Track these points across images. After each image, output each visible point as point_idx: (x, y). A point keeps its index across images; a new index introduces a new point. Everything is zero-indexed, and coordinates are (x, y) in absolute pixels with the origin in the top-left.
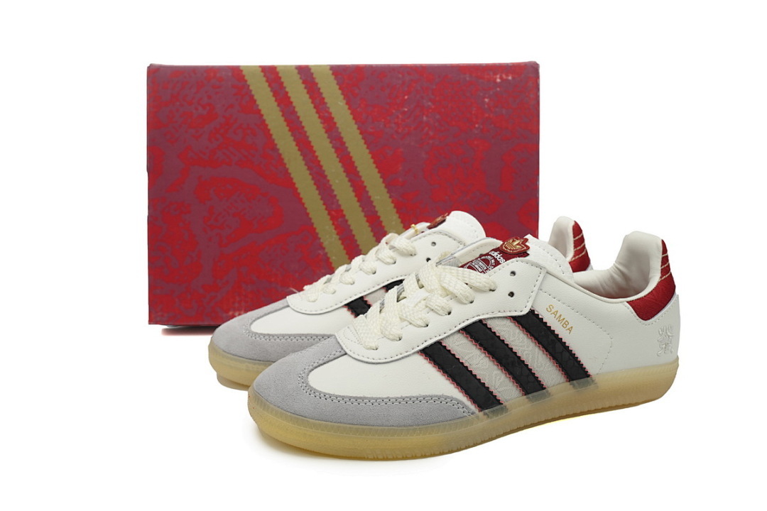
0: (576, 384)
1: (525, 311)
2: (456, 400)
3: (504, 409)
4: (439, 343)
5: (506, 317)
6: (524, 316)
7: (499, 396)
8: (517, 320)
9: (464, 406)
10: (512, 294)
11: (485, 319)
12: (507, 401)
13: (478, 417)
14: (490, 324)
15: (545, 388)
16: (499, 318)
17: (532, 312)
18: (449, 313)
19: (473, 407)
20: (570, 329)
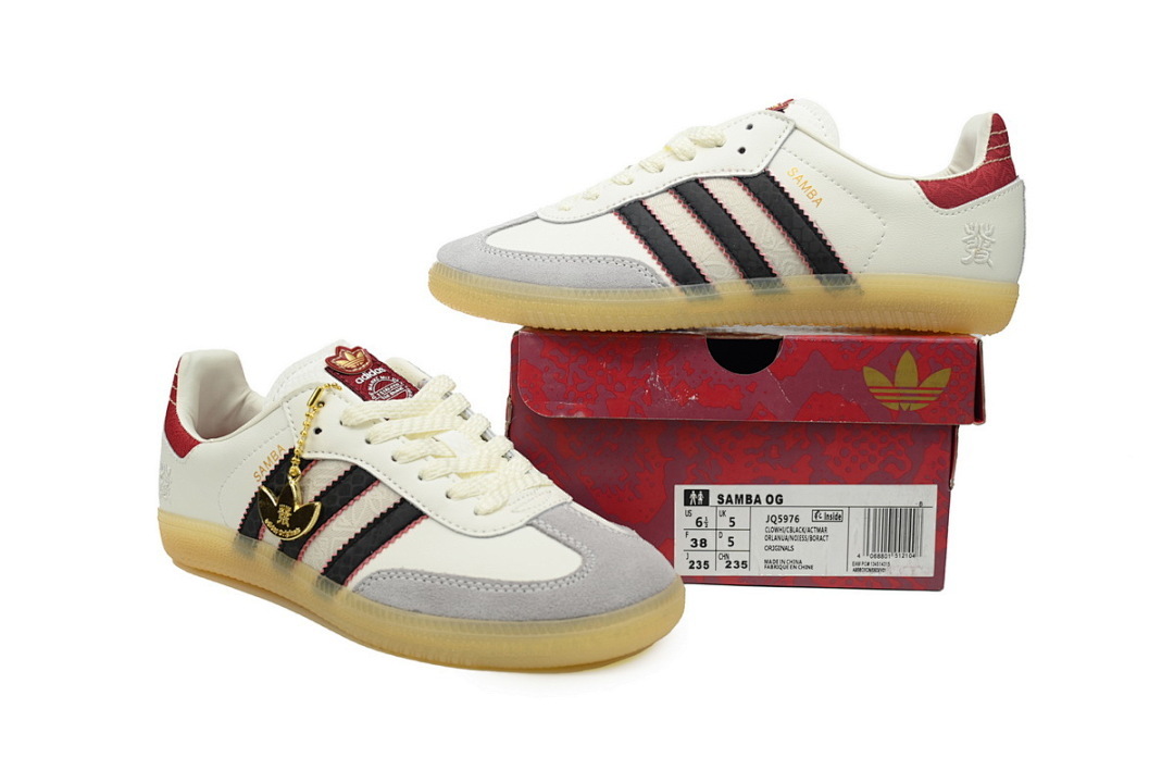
0: (825, 280)
1: (757, 171)
2: (644, 265)
3: (711, 289)
4: (640, 202)
5: (729, 178)
6: (754, 177)
7: (704, 271)
8: (744, 181)
9: (654, 274)
10: (742, 151)
11: (703, 179)
12: (716, 279)
13: (670, 290)
14: (708, 184)
15: (775, 275)
16: (720, 177)
17: (765, 173)
18: (661, 170)
19: (667, 280)
20: (818, 202)
